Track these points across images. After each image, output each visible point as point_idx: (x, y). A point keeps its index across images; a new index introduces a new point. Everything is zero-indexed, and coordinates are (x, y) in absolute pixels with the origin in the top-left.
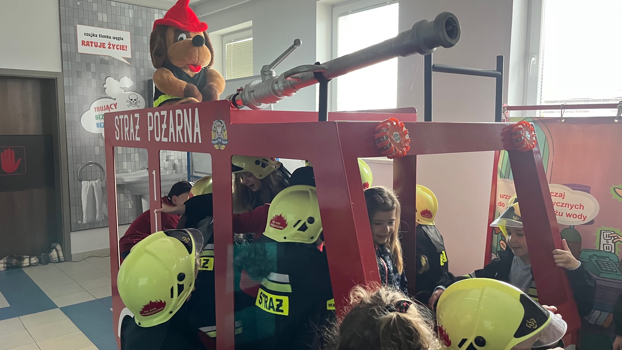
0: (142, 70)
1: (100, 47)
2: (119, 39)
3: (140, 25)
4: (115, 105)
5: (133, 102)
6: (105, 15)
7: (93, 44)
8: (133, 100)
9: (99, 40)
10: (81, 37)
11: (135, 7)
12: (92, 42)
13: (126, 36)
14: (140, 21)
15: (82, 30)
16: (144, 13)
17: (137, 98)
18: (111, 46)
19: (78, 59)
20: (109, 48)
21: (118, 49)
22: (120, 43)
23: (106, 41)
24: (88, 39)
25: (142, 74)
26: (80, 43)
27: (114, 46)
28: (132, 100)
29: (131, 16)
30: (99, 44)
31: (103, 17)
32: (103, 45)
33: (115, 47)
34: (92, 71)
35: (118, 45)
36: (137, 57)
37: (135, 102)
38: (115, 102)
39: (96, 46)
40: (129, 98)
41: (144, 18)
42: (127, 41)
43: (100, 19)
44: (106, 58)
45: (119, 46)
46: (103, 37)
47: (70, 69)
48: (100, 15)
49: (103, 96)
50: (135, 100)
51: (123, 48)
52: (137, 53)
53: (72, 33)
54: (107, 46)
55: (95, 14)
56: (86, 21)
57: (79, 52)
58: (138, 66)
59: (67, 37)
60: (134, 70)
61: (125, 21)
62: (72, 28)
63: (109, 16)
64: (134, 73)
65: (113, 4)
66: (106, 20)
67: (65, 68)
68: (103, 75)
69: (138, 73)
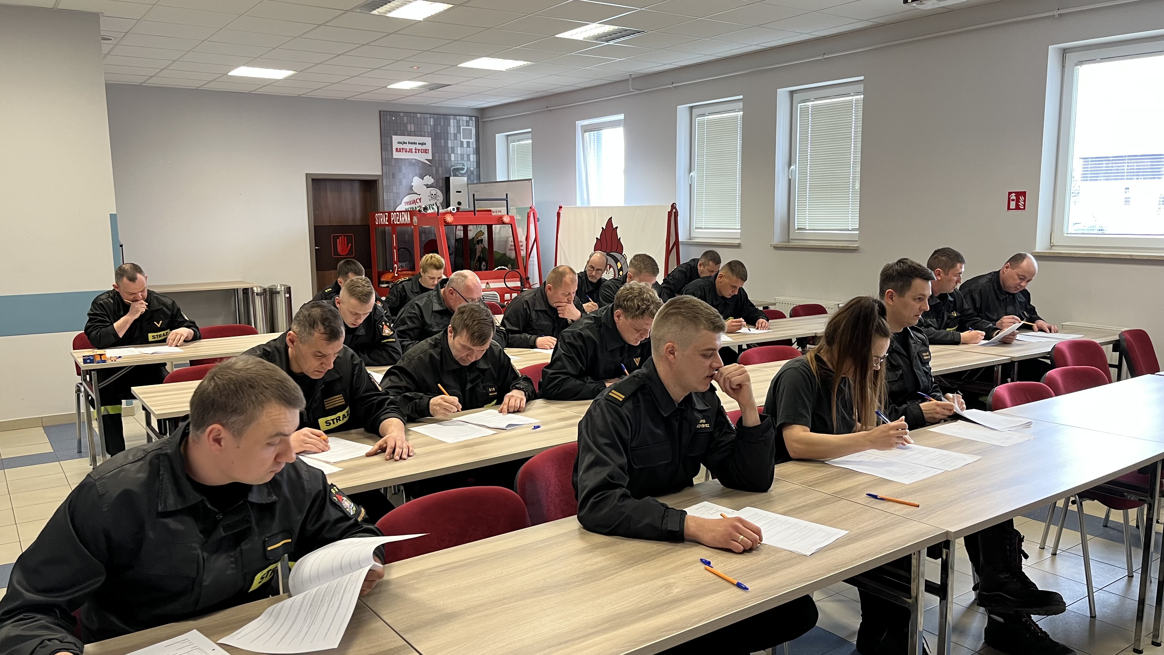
0: (440, 169)
1: (409, 152)
2: (422, 144)
3: (439, 131)
4: (420, 200)
5: (433, 196)
6: (412, 126)
7: (404, 151)
9: (408, 147)
10: (395, 145)
11: (436, 116)
12: (403, 149)
13: (428, 140)
14: (439, 127)
15: (396, 139)
16: (442, 121)
17: (436, 193)
18: (417, 151)
19: (393, 164)
20: (416, 152)
21: (422, 152)
22: (424, 147)
23: (413, 147)
24: (401, 146)
25: (440, 172)
26: (394, 150)
27: (419, 150)
28: (432, 194)
29: (431, 124)
30: (408, 150)
31: (411, 127)
32: (411, 151)
34: (403, 172)
35: (422, 150)
36: (437, 158)
37: (435, 196)
38: (419, 197)
39: (406, 152)
40: (430, 193)
41: (442, 124)
42: (429, 146)
43: (409, 130)
44: (413, 161)
46: (412, 143)
47: (388, 172)
48: (409, 126)
49: (411, 192)
51: (426, 151)
52: (437, 155)
53: (389, 143)
54: (414, 151)
55: (405, 125)
56: (399, 132)
57: (394, 157)
58: (437, 166)
59: (386, 147)
60: (434, 168)
61: (428, 129)
62: (389, 139)
63: (416, 125)
64: (434, 171)
65: (419, 115)
66: (413, 130)
67: (384, 171)
68: (411, 175)
69: (437, 172)
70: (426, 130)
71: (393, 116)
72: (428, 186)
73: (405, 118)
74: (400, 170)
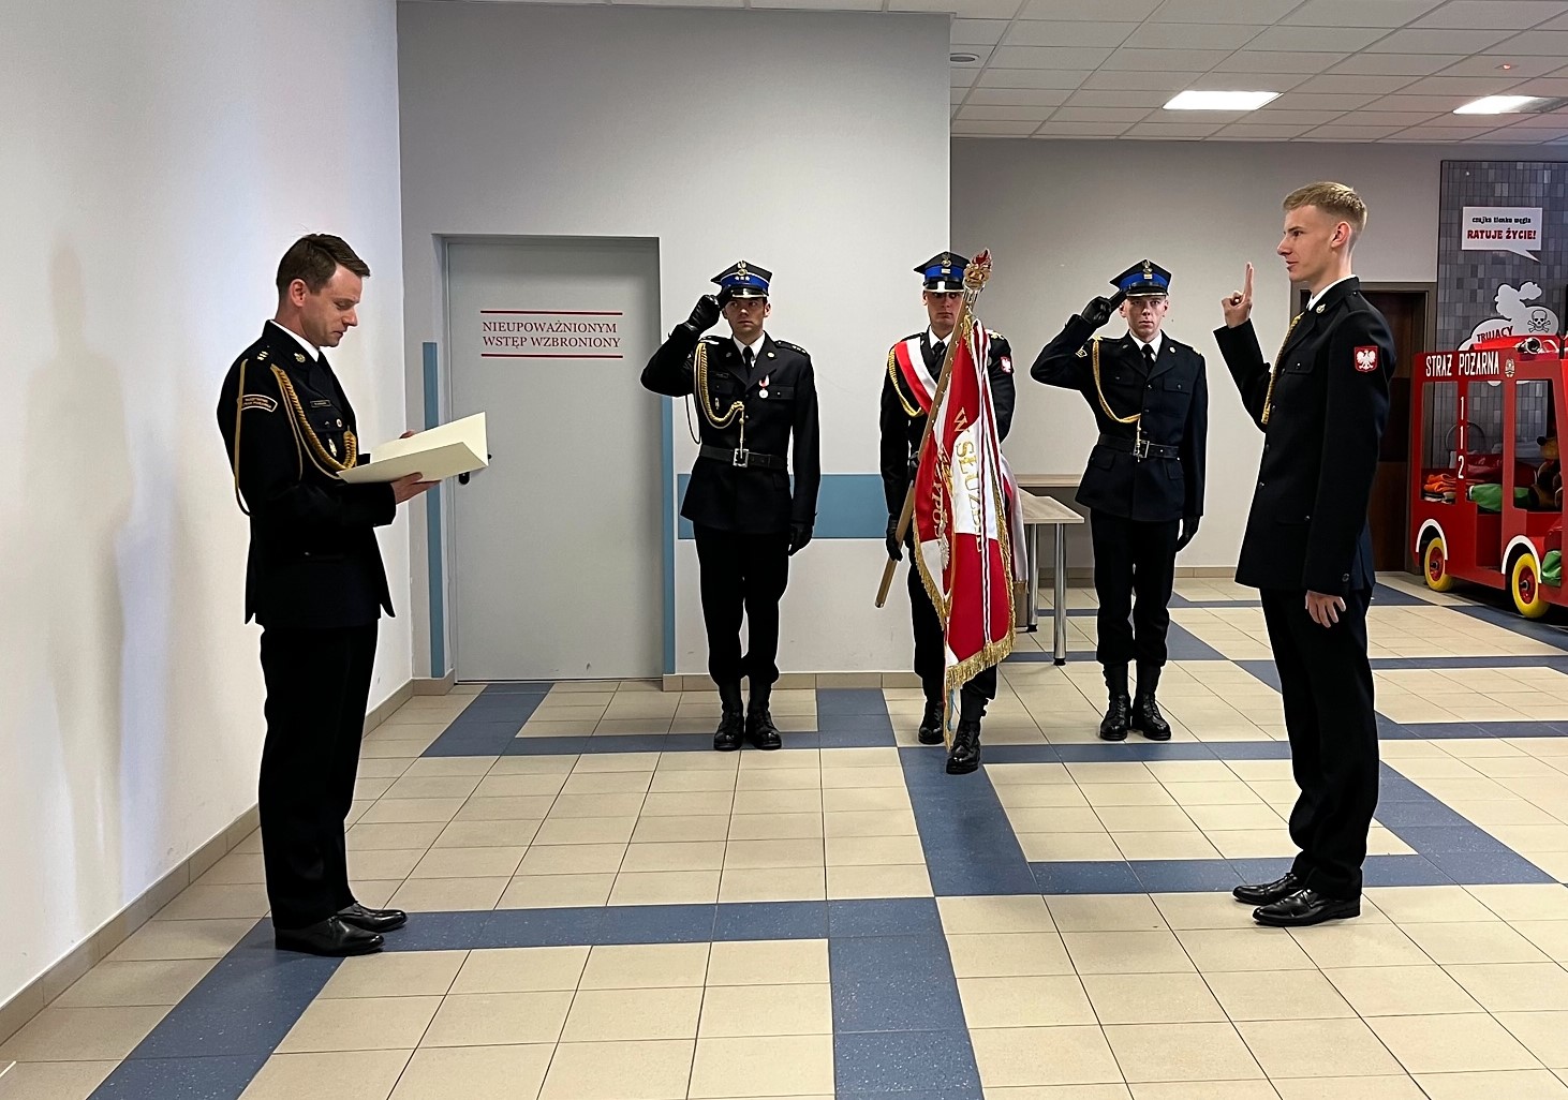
0: (1557, 269)
1: (1494, 237)
2: (1524, 221)
3: (1561, 195)
6: (1506, 187)
7: (1484, 234)
9: (1492, 227)
10: (1468, 225)
11: (1555, 166)
12: (1482, 232)
13: (1536, 215)
14: (1561, 186)
15: (1469, 213)
18: (1511, 234)
19: (1461, 260)
20: (1508, 237)
21: (1520, 237)
22: (1527, 227)
23: (1504, 227)
24: (1478, 227)
25: (1557, 275)
26: (1465, 234)
27: (1515, 234)
29: (1545, 182)
30: (1493, 234)
31: (1502, 190)
32: (1499, 234)
33: (1517, 236)
34: (1478, 277)
35: (1521, 232)
36: (1552, 248)
39: (1488, 237)
42: (1536, 225)
43: (1497, 194)
44: (1502, 255)
46: (1501, 220)
47: (1448, 276)
48: (1498, 187)
49: (1492, 315)
51: (1529, 235)
52: (1552, 242)
53: (1456, 220)
54: (1504, 234)
55: (1491, 186)
56: (1477, 199)
57: (1463, 248)
58: (1551, 261)
59: (1449, 228)
60: (1544, 269)
61: (1537, 191)
62: (1456, 213)
63: (1512, 186)
64: (1544, 275)
65: (1520, 166)
66: (1506, 194)
67: (1442, 275)
68: (1495, 282)
69: (1550, 274)
70: (1533, 194)
71: (1467, 169)
72: (1527, 303)
73: (1492, 173)
74: (1474, 274)
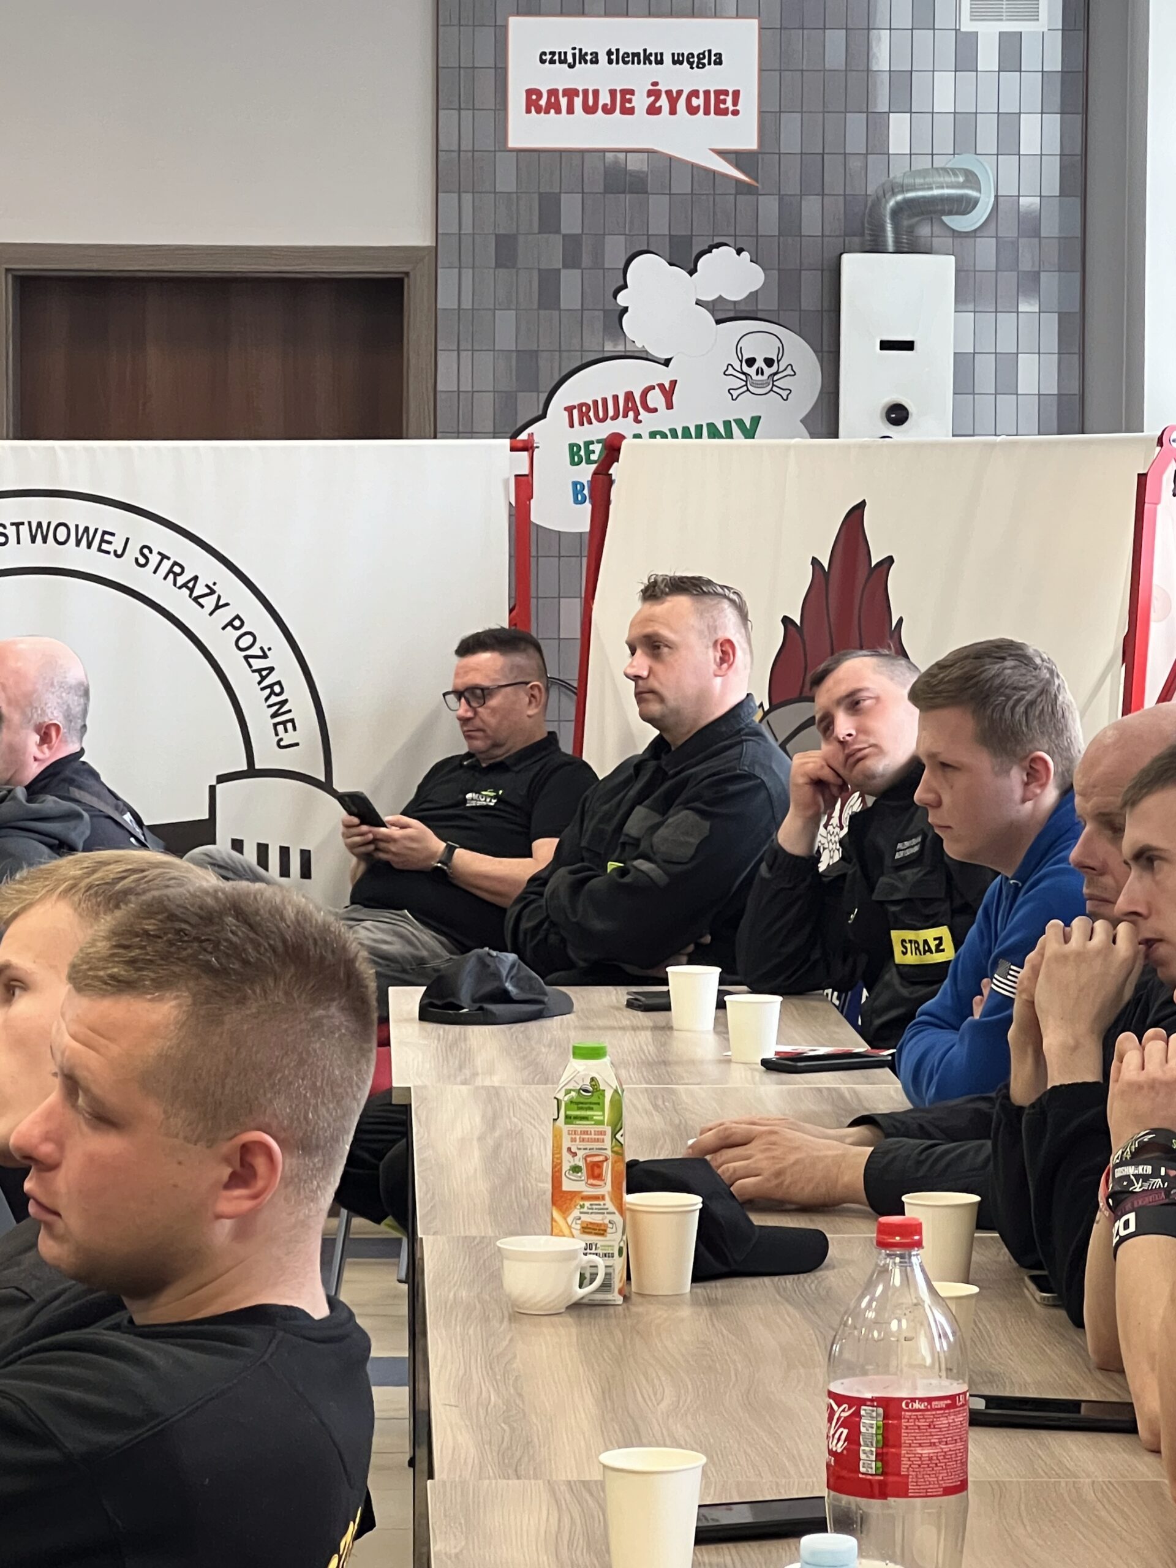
0: (812, 205)
1: (608, 110)
2: (698, 61)
4: (668, 393)
5: (760, 372)
7: (578, 102)
8: (760, 363)
9: (605, 78)
10: (525, 73)
12: (571, 93)
13: (739, 40)
15: (531, 38)
17: (781, 350)
18: (664, 102)
19: (506, 181)
20: (653, 110)
21: (693, 111)
22: (708, 79)
23: (637, 78)
24: (559, 78)
25: (811, 225)
26: (516, 100)
27: (673, 99)
28: (751, 362)
30: (605, 99)
32: (622, 102)
33: (681, 104)
34: (564, 231)
35: (695, 93)
36: (791, 140)
37: (768, 371)
38: (664, 376)
39: (589, 110)
40: (739, 350)
42: (742, 73)
44: (635, 164)
45: (698, 97)
46: (627, 59)
47: (467, 228)
49: (609, 347)
50: (769, 362)
51: (718, 103)
52: (791, 124)
53: (486, 58)
54: (641, 102)
57: (512, 143)
58: (792, 187)
59: (466, 82)
60: (769, 207)
62: (487, 37)
64: (765, 224)
67: (449, 226)
68: (615, 248)
69: (790, 223)
72: (721, 310)
74: (549, 219)
